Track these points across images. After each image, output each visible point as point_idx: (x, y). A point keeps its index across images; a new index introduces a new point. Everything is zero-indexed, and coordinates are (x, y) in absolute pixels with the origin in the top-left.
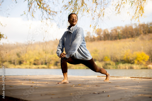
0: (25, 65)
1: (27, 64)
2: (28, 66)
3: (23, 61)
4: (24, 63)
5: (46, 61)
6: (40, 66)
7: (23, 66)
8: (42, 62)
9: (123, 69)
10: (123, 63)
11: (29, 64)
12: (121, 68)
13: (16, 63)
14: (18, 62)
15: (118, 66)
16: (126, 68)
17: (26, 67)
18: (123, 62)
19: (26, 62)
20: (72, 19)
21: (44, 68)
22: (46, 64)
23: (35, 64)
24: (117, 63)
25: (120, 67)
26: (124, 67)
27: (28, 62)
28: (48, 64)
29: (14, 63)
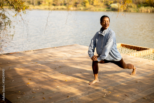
0: (44, 5)
1: (46, 5)
2: (47, 7)
3: (42, 2)
4: (43, 3)
5: (65, 1)
6: (59, 7)
7: (41, 7)
8: (61, 3)
9: (144, 12)
10: (145, 6)
11: (48, 4)
12: (143, 11)
13: (35, 4)
14: (36, 3)
15: (140, 9)
16: (148, 12)
17: (45, 8)
18: (146, 4)
19: (45, 3)
20: (104, 23)
21: (63, 9)
22: (65, 5)
23: (54, 5)
24: (139, 5)
25: (141, 10)
26: (146, 10)
27: (47, 3)
28: (67, 5)
29: (33, 4)
